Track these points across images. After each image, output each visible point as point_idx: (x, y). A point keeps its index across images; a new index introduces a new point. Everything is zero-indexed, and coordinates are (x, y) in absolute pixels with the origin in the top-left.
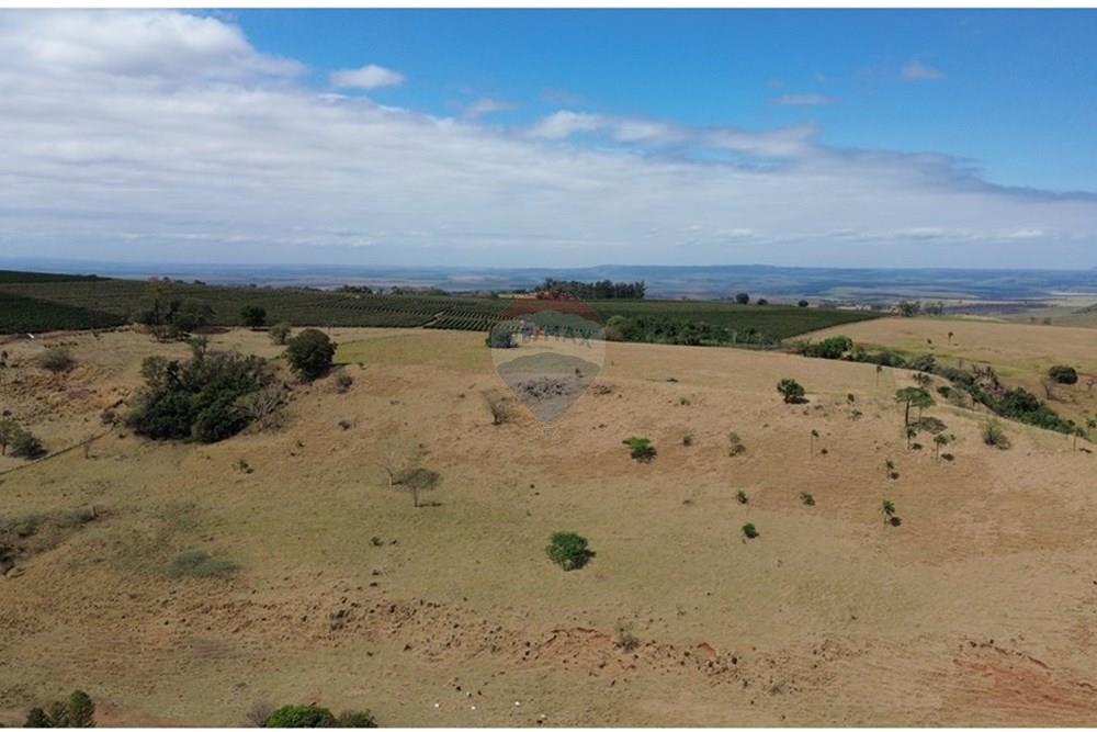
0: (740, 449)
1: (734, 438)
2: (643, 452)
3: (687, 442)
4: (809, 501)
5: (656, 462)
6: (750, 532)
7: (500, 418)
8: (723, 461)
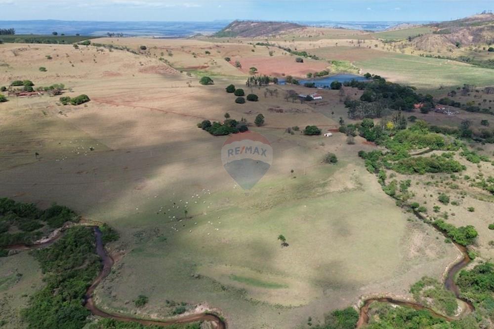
0: (68, 56)
1: (67, 54)
2: (50, 58)
3: (58, 56)
4: (82, 61)
5: (52, 59)
6: (73, 66)
7: (16, 55)
8: (66, 58)
